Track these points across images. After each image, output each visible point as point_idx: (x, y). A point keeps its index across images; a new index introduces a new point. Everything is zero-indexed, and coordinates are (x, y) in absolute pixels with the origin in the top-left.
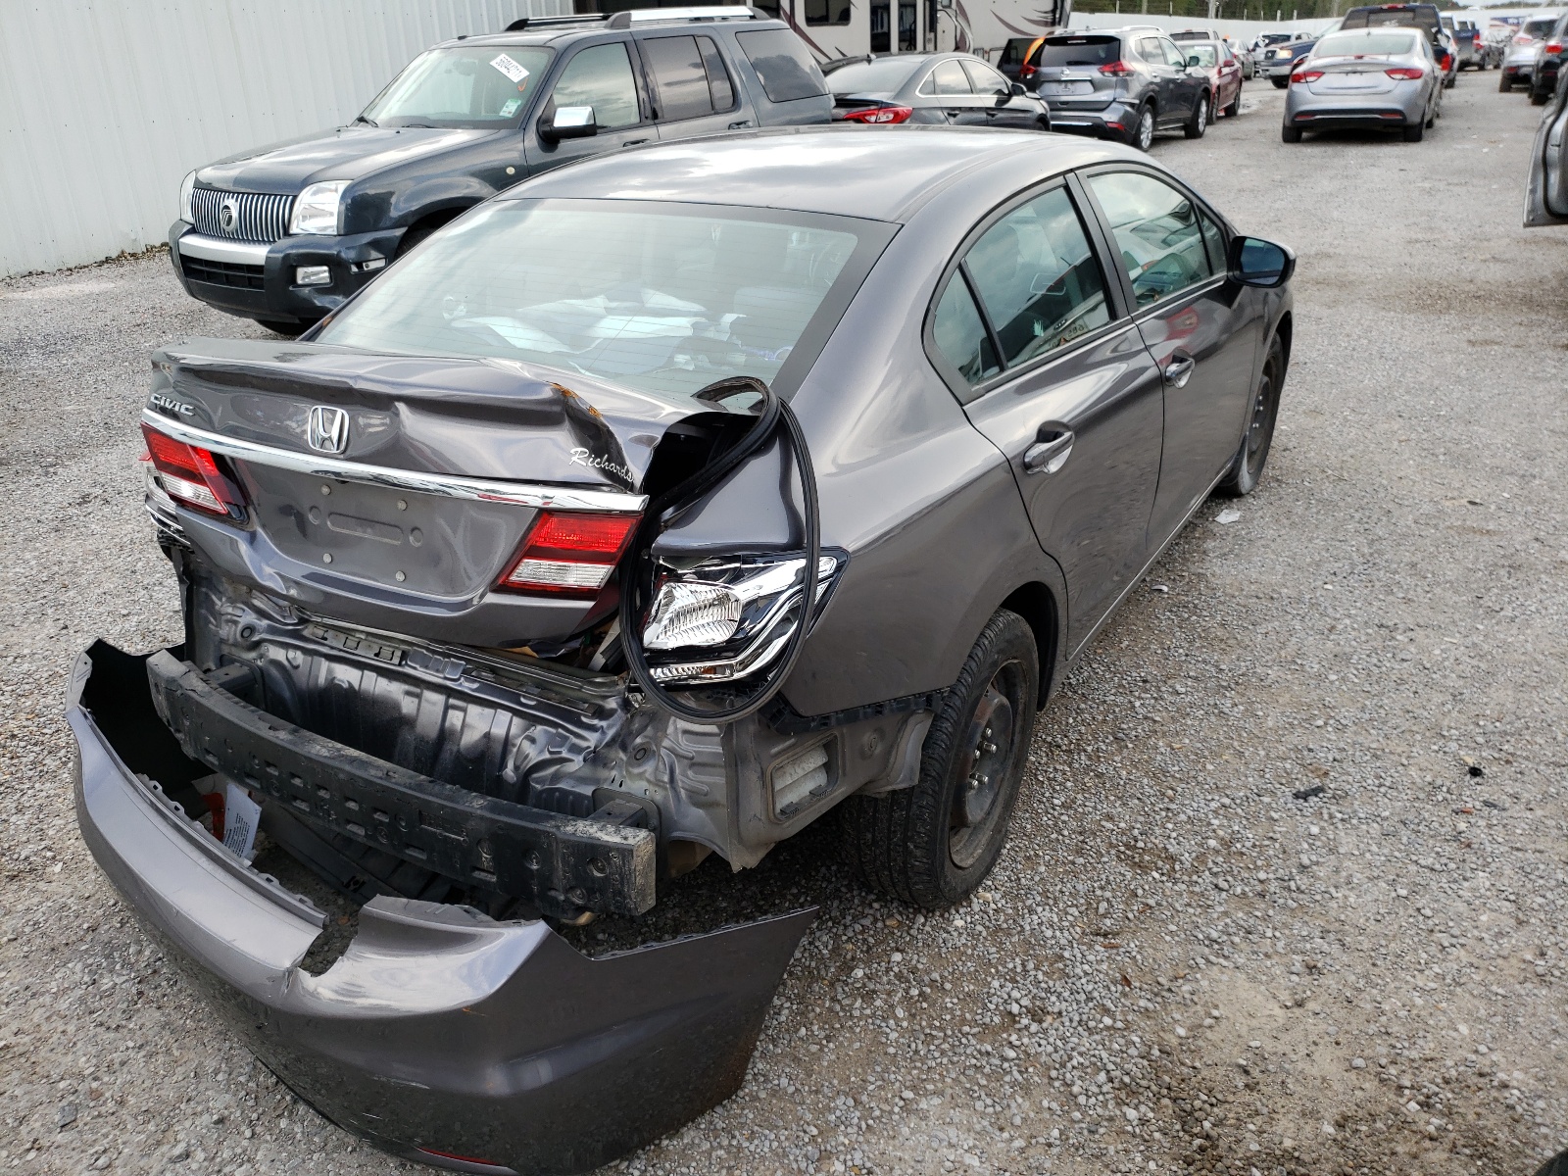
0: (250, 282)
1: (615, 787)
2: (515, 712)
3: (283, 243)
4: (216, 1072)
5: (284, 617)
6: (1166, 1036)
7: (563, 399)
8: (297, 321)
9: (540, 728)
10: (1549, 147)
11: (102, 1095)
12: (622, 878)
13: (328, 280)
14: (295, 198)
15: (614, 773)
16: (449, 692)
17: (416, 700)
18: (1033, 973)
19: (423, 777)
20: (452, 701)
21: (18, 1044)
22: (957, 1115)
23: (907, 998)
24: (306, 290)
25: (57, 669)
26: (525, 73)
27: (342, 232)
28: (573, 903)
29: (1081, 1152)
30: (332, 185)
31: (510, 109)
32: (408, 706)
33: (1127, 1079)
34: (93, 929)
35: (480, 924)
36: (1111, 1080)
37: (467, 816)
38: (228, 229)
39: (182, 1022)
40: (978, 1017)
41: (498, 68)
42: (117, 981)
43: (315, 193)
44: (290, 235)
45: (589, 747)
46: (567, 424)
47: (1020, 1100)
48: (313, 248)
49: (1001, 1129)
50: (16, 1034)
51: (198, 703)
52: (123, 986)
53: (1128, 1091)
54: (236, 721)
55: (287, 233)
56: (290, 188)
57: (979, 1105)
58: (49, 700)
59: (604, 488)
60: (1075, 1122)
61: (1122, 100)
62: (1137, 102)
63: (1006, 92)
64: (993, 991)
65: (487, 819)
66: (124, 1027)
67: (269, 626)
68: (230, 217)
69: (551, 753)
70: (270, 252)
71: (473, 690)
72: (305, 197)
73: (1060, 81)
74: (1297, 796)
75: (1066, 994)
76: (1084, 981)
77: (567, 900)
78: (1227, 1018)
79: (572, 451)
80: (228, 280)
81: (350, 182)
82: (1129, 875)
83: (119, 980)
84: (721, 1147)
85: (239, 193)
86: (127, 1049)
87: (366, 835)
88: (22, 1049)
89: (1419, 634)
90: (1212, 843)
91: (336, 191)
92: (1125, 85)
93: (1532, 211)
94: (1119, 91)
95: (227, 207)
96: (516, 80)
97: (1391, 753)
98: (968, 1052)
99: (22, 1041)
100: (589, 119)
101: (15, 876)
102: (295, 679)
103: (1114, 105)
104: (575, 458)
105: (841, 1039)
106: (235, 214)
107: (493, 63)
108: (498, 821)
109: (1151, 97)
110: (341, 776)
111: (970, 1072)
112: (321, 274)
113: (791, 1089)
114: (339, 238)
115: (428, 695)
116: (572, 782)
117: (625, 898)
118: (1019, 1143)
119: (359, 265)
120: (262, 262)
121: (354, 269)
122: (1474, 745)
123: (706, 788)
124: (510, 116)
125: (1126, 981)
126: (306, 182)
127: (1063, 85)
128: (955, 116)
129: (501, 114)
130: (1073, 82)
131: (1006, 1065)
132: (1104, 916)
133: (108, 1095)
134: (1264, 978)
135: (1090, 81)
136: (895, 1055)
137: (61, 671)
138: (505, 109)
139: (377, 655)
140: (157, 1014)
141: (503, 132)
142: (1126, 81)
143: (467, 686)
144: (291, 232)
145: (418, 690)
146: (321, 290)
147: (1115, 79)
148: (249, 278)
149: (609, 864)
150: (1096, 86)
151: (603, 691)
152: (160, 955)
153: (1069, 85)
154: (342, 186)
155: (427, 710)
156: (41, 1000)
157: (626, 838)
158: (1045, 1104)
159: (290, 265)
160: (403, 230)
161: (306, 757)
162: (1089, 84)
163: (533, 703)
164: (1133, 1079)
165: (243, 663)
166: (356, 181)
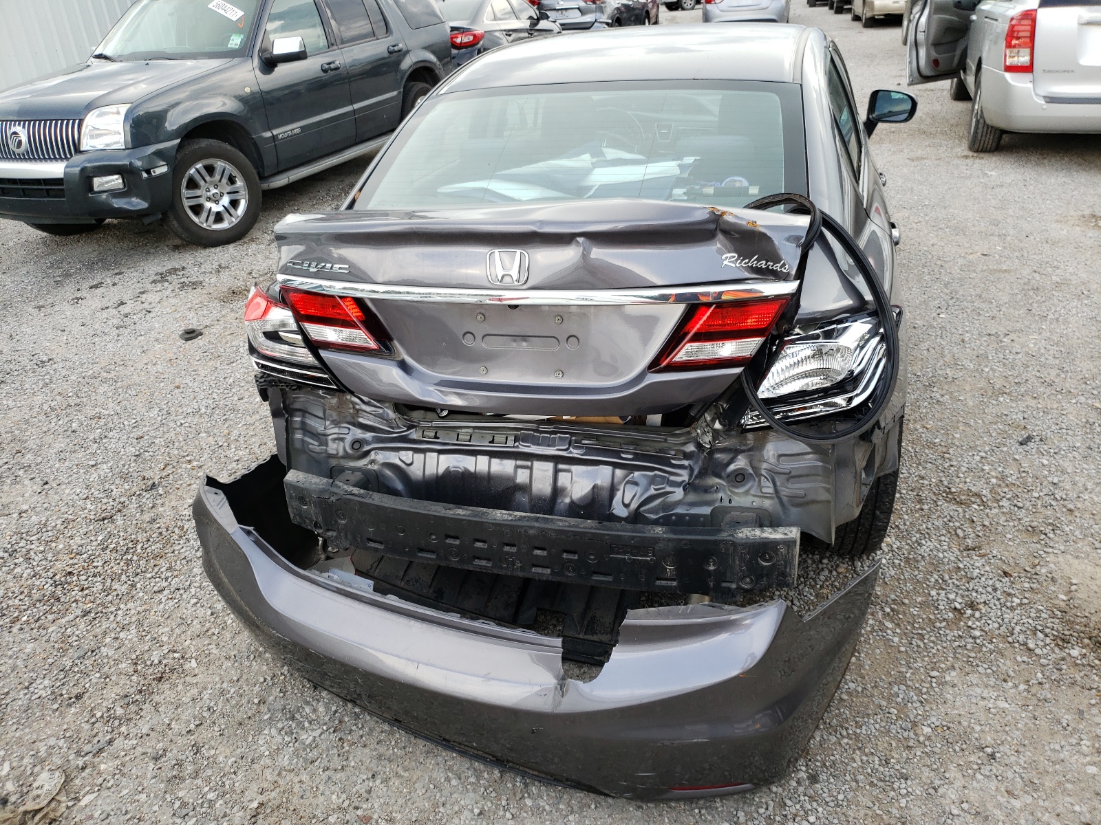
0: (48, 193)
1: (726, 503)
2: (615, 465)
3: (77, 159)
4: (448, 780)
5: (392, 428)
6: (1056, 602)
7: (716, 218)
8: (94, 222)
9: (637, 474)
10: (918, 33)
11: (371, 818)
12: (786, 563)
13: (121, 186)
14: (81, 122)
15: (720, 495)
16: (556, 459)
17: (528, 471)
18: (950, 581)
19: (589, 521)
20: (561, 466)
21: (270, 800)
22: (974, 678)
23: (886, 615)
24: (104, 196)
25: (66, 516)
26: (240, 13)
27: (130, 146)
28: (743, 589)
29: (1062, 683)
30: (113, 109)
31: (236, 41)
32: (522, 477)
33: (1056, 633)
34: (262, 702)
35: (730, 612)
36: (1046, 636)
37: (656, 540)
38: (17, 151)
39: (391, 752)
40: (939, 616)
41: (214, 8)
42: (314, 734)
43: (99, 116)
44: (81, 152)
45: (684, 481)
46: (720, 236)
47: (1002, 661)
48: (108, 160)
49: (1005, 681)
50: (261, 794)
51: (361, 503)
52: (322, 737)
53: (1063, 641)
54: (408, 509)
55: (78, 150)
56: (75, 115)
57: (980, 669)
58: (78, 540)
59: (750, 282)
60: (1044, 666)
61: (601, 20)
62: (610, 21)
63: (536, 17)
64: (935, 598)
65: (674, 540)
66: (347, 766)
67: (373, 437)
68: (20, 142)
69: (656, 490)
70: (66, 167)
71: (582, 455)
72: (91, 120)
73: (555, 10)
74: (1021, 444)
75: (980, 589)
76: (983, 579)
77: (739, 588)
78: (1082, 584)
79: (724, 257)
80: (25, 193)
81: (129, 105)
82: (960, 510)
83: (317, 733)
84: (843, 737)
85: (25, 121)
86: (363, 781)
87: (553, 573)
88: (276, 803)
89: (1013, 336)
90: (994, 481)
91: (118, 113)
92: (601, 10)
93: (911, 75)
94: (598, 14)
95: (15, 133)
96: (234, 19)
97: (1051, 409)
98: (949, 639)
99: (271, 797)
100: (300, 47)
101: (161, 678)
102: (410, 474)
103: (596, 24)
104: (725, 262)
105: (865, 650)
106: (24, 137)
107: (210, 6)
108: (682, 540)
109: (618, 18)
110: (531, 532)
111: (959, 650)
112: (115, 181)
113: (860, 689)
114: (127, 151)
115: (537, 465)
116: (686, 507)
117: (786, 576)
118: (1022, 687)
119: (148, 172)
120: (61, 176)
121: (145, 175)
122: (1092, 396)
123: (802, 492)
124: (237, 47)
125: (1006, 574)
126: (90, 107)
127: (560, 12)
128: (510, 35)
129: (229, 46)
130: (566, 9)
131: (978, 641)
132: (965, 538)
133: (376, 816)
134: (1083, 555)
135: (579, 9)
136: (906, 651)
137: (70, 517)
138: (231, 42)
139: (492, 442)
140: (366, 751)
141: (236, 60)
142: (601, 7)
143: (575, 453)
144: (82, 149)
145: (529, 463)
146: (116, 194)
147: (594, 6)
148: (47, 190)
149: (777, 554)
150: (582, 11)
151: (682, 439)
152: (334, 709)
153: (564, 12)
154: (124, 109)
155: (540, 477)
156: (262, 763)
157: (786, 534)
158: (1019, 659)
159: (87, 177)
160: (179, 140)
161: (492, 524)
162: (577, 10)
163: (630, 457)
164: (1058, 631)
165: (354, 470)
166: (135, 104)
